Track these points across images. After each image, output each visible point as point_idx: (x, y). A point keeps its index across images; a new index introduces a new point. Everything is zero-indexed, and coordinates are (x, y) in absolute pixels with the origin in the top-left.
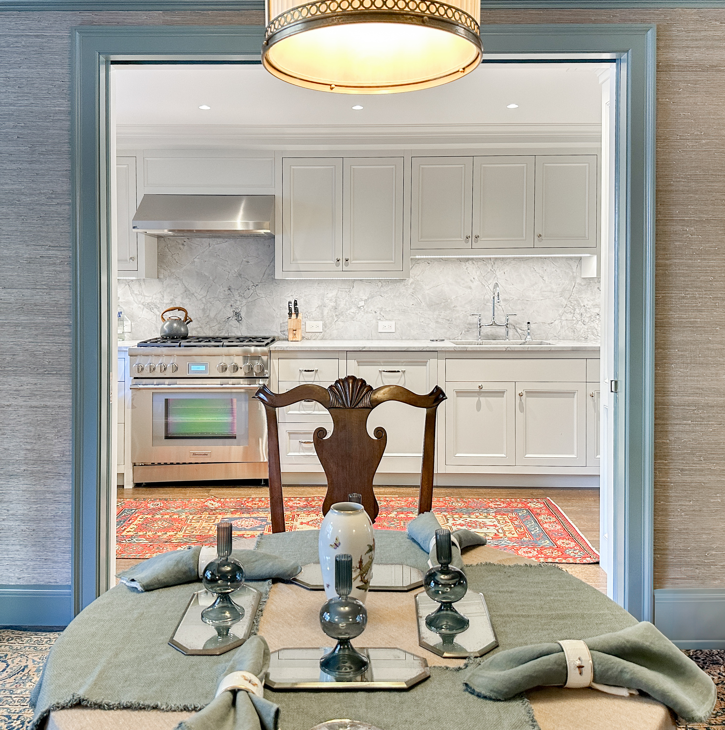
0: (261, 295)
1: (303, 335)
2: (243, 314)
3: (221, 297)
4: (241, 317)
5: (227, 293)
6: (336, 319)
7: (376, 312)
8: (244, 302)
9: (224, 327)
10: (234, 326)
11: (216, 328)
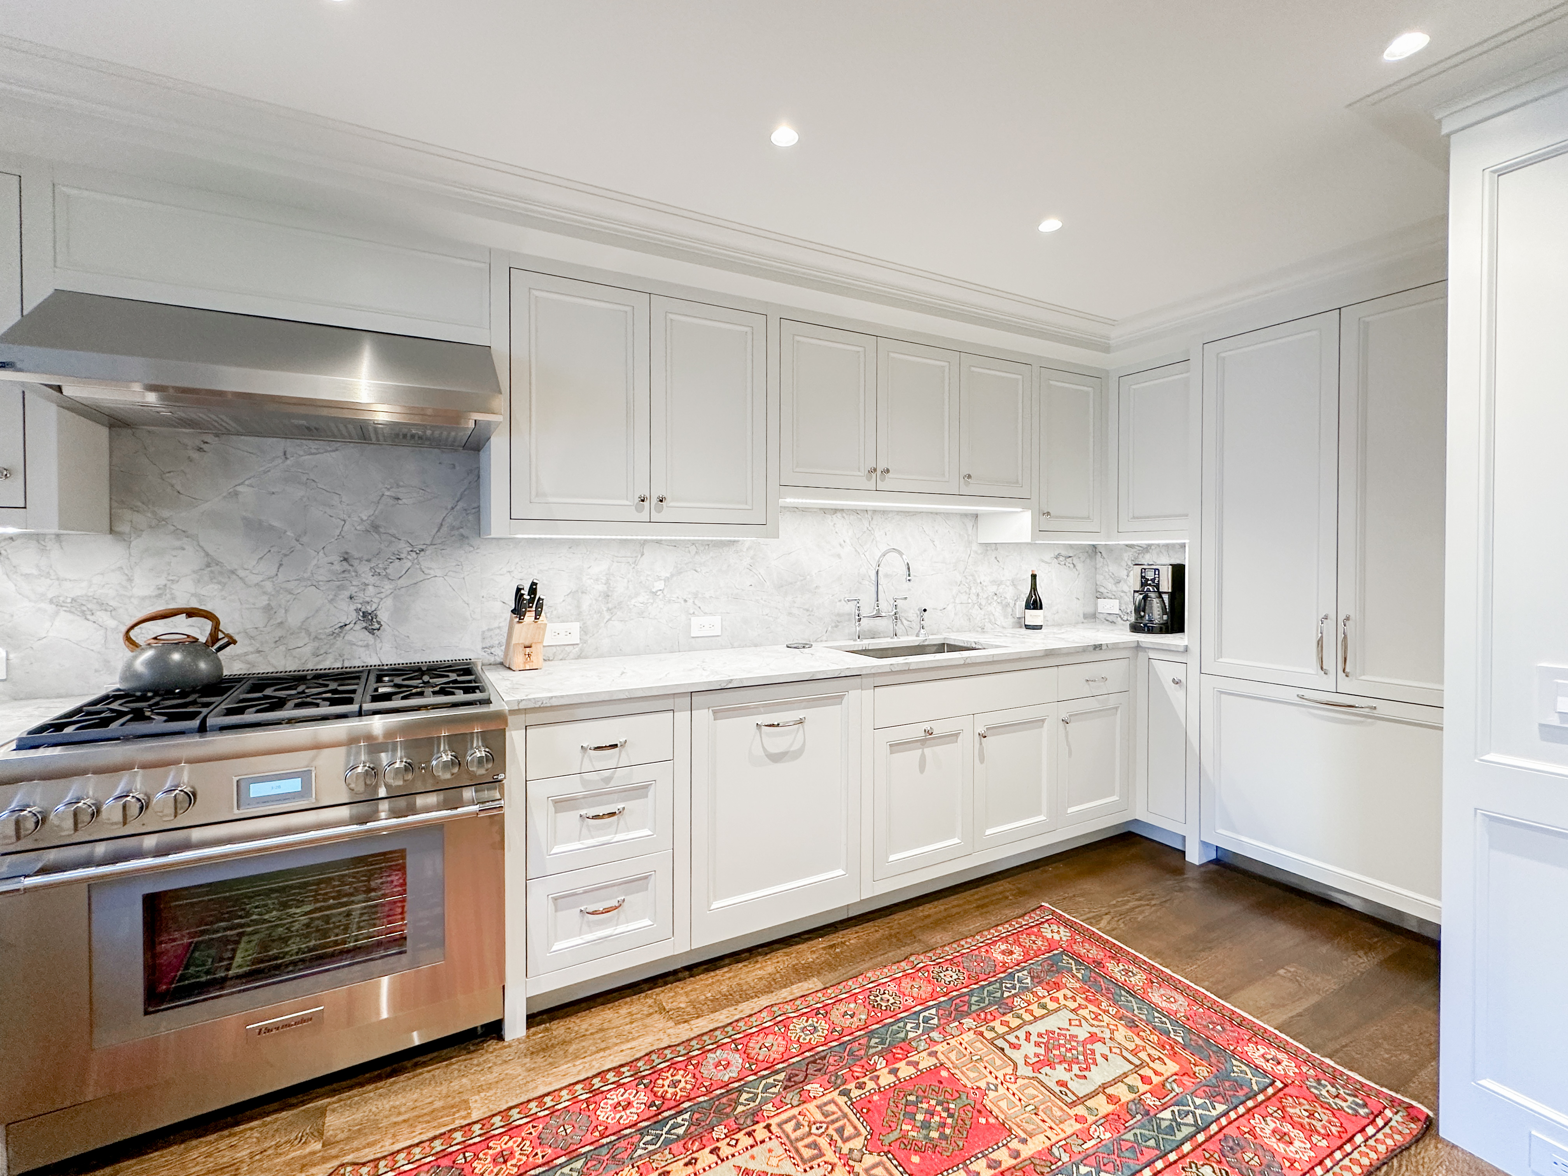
0: (432, 572)
2: (383, 616)
3: (320, 578)
4: (379, 623)
5: (338, 567)
6: (608, 617)
7: (685, 601)
8: (386, 587)
9: (330, 648)
10: (360, 643)
11: (308, 649)
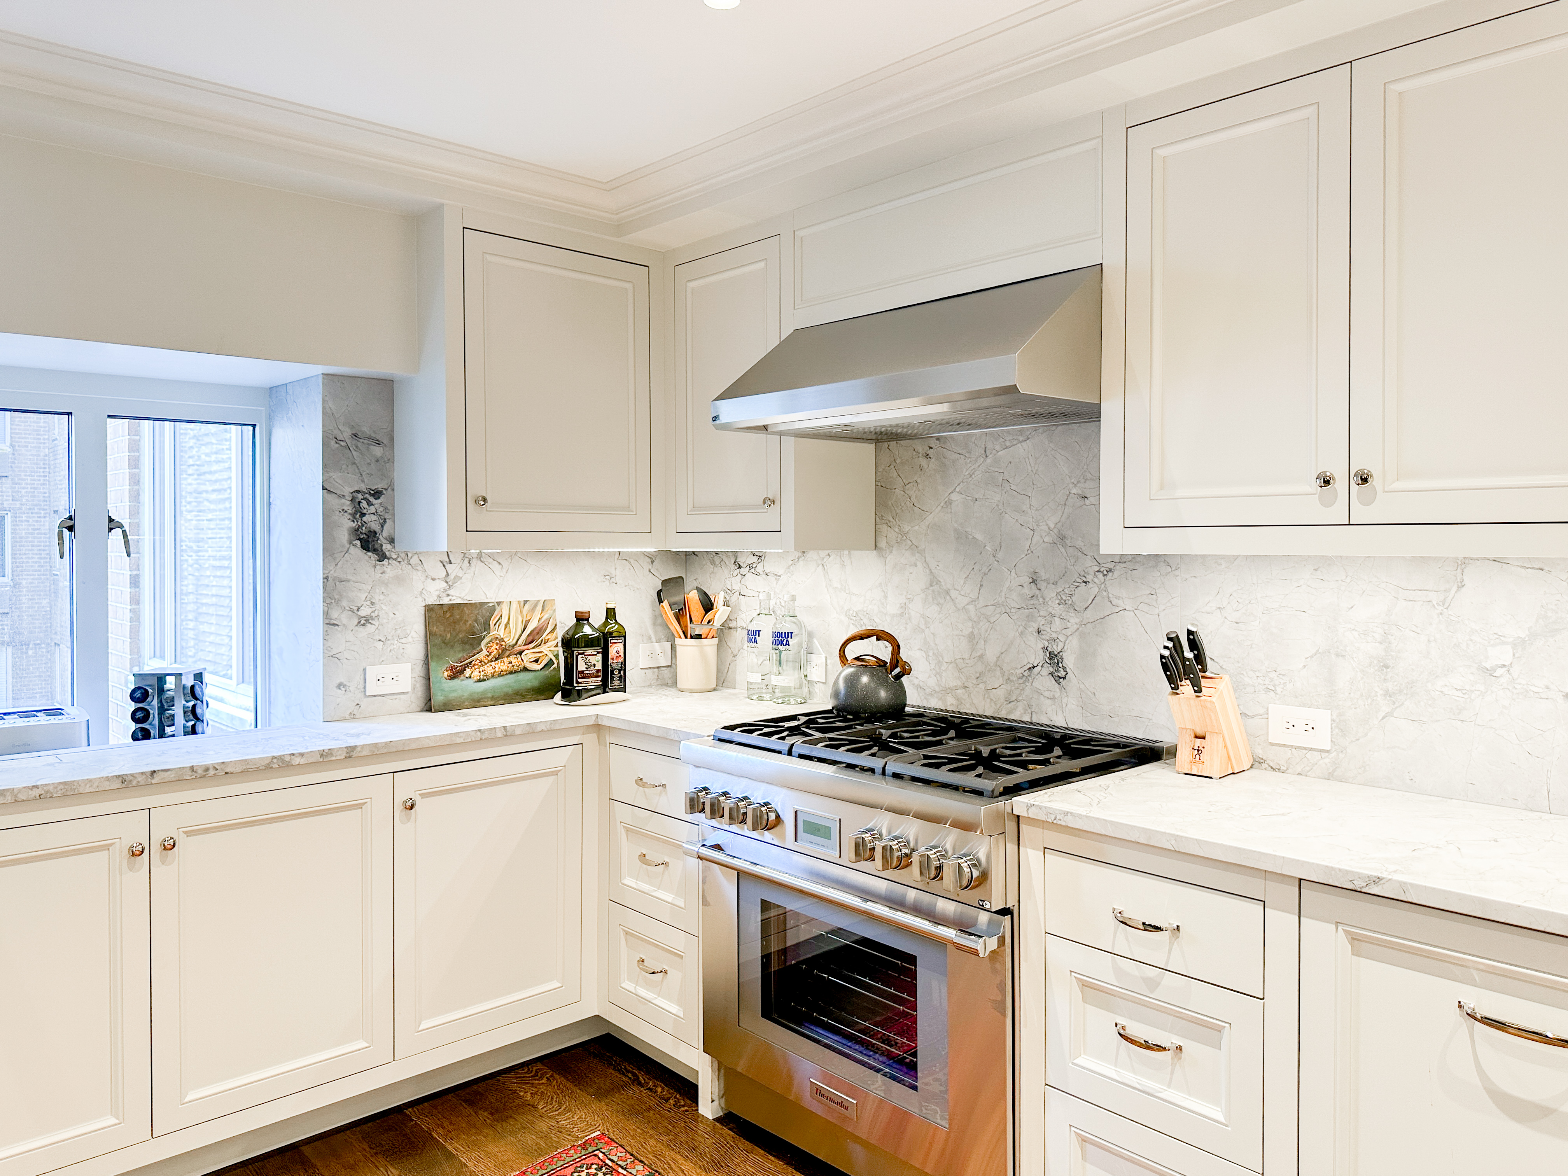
0: (1120, 602)
1: (1260, 752)
2: (1069, 661)
3: (1013, 605)
4: (1064, 669)
5: (1028, 591)
6: (1386, 709)
8: (1072, 621)
9: (1020, 694)
10: (1047, 694)
11: (1001, 693)
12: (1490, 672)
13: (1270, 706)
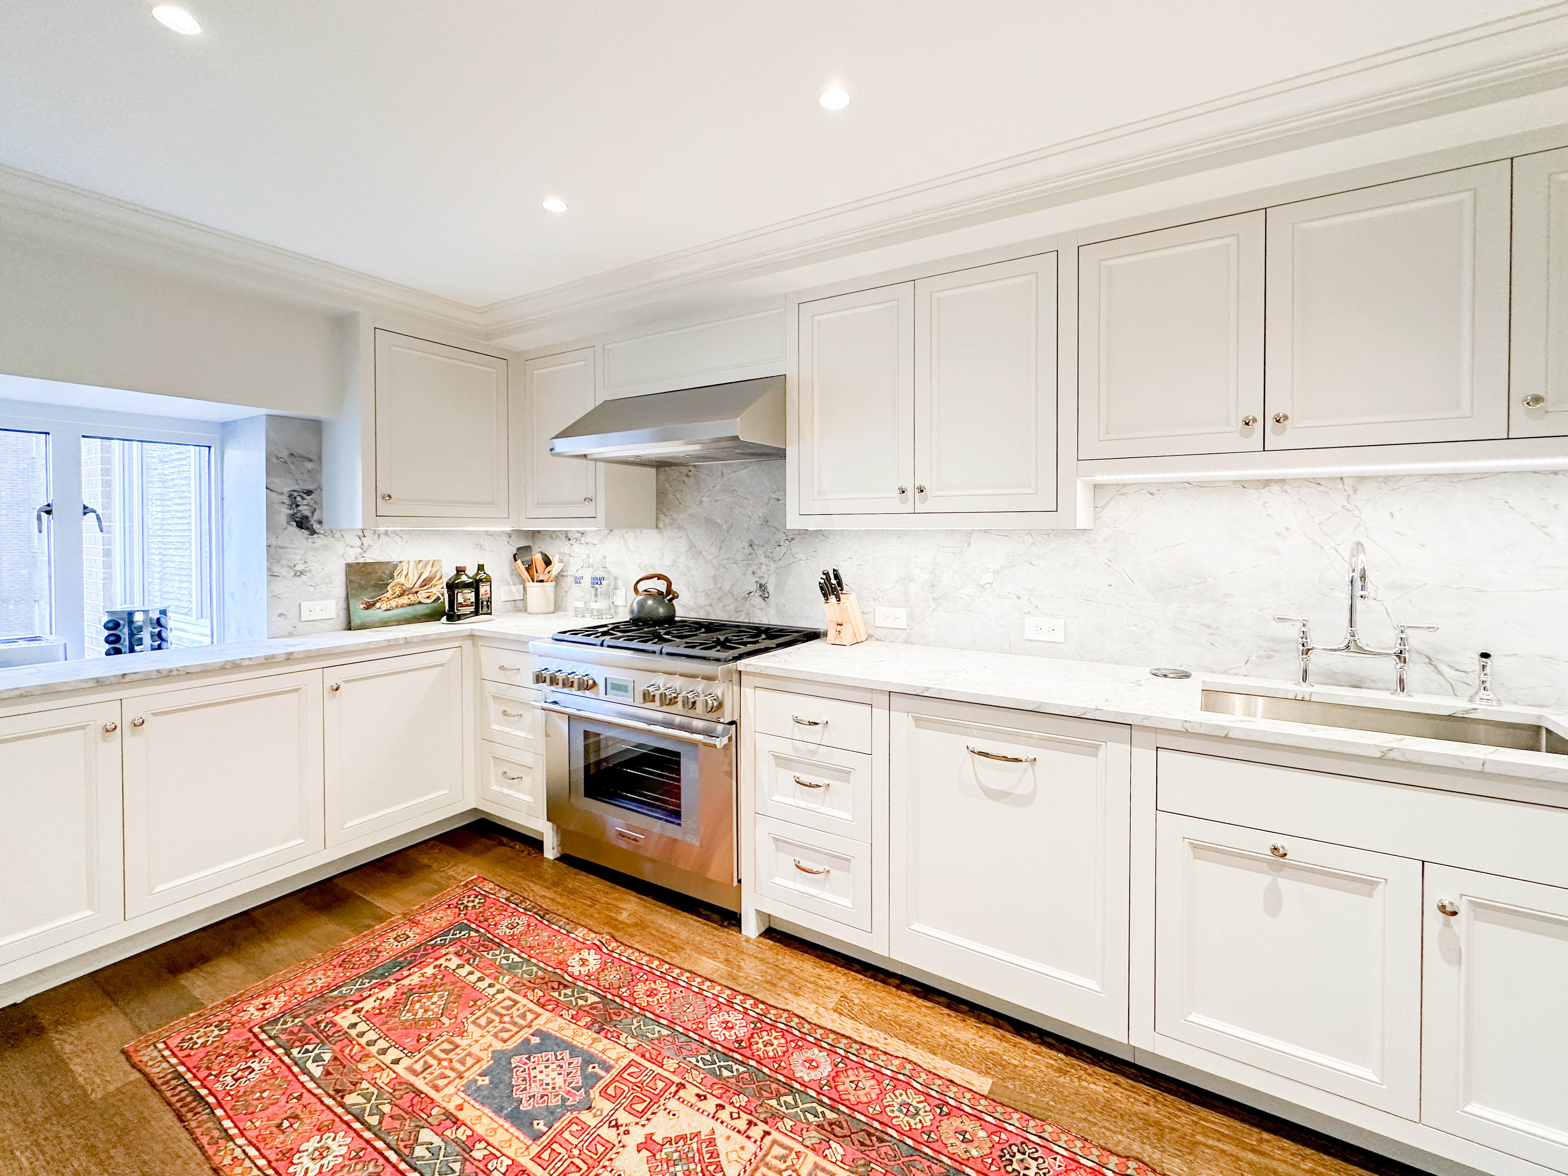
0: (799, 556)
1: (871, 632)
2: (771, 588)
3: (739, 558)
4: (768, 593)
5: (748, 550)
6: (934, 607)
7: (1019, 597)
8: (772, 567)
9: (743, 608)
10: (758, 607)
11: (732, 607)
12: (983, 586)
13: (876, 608)
